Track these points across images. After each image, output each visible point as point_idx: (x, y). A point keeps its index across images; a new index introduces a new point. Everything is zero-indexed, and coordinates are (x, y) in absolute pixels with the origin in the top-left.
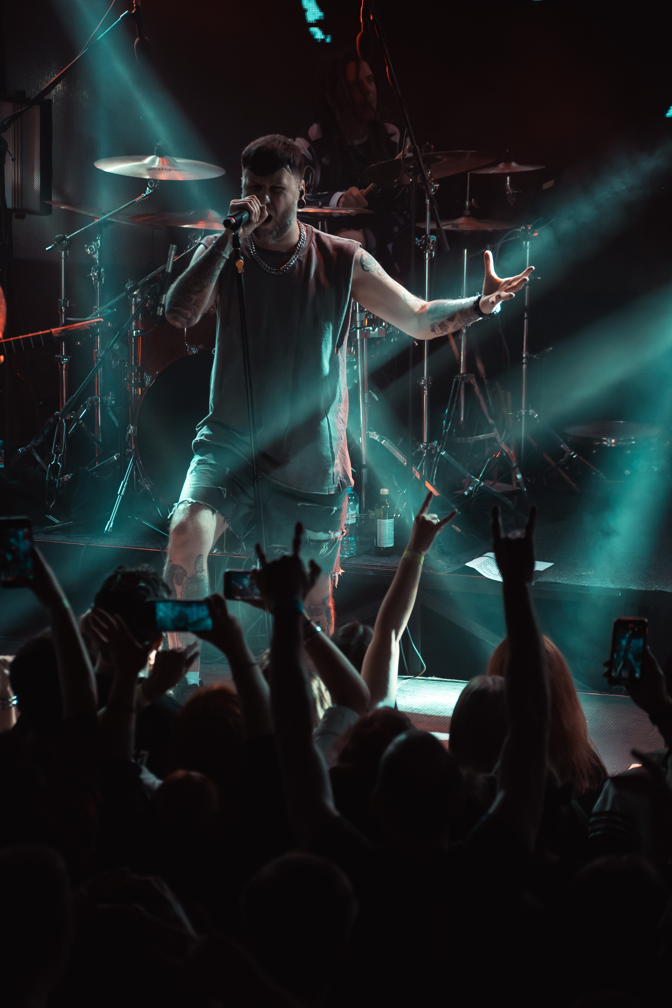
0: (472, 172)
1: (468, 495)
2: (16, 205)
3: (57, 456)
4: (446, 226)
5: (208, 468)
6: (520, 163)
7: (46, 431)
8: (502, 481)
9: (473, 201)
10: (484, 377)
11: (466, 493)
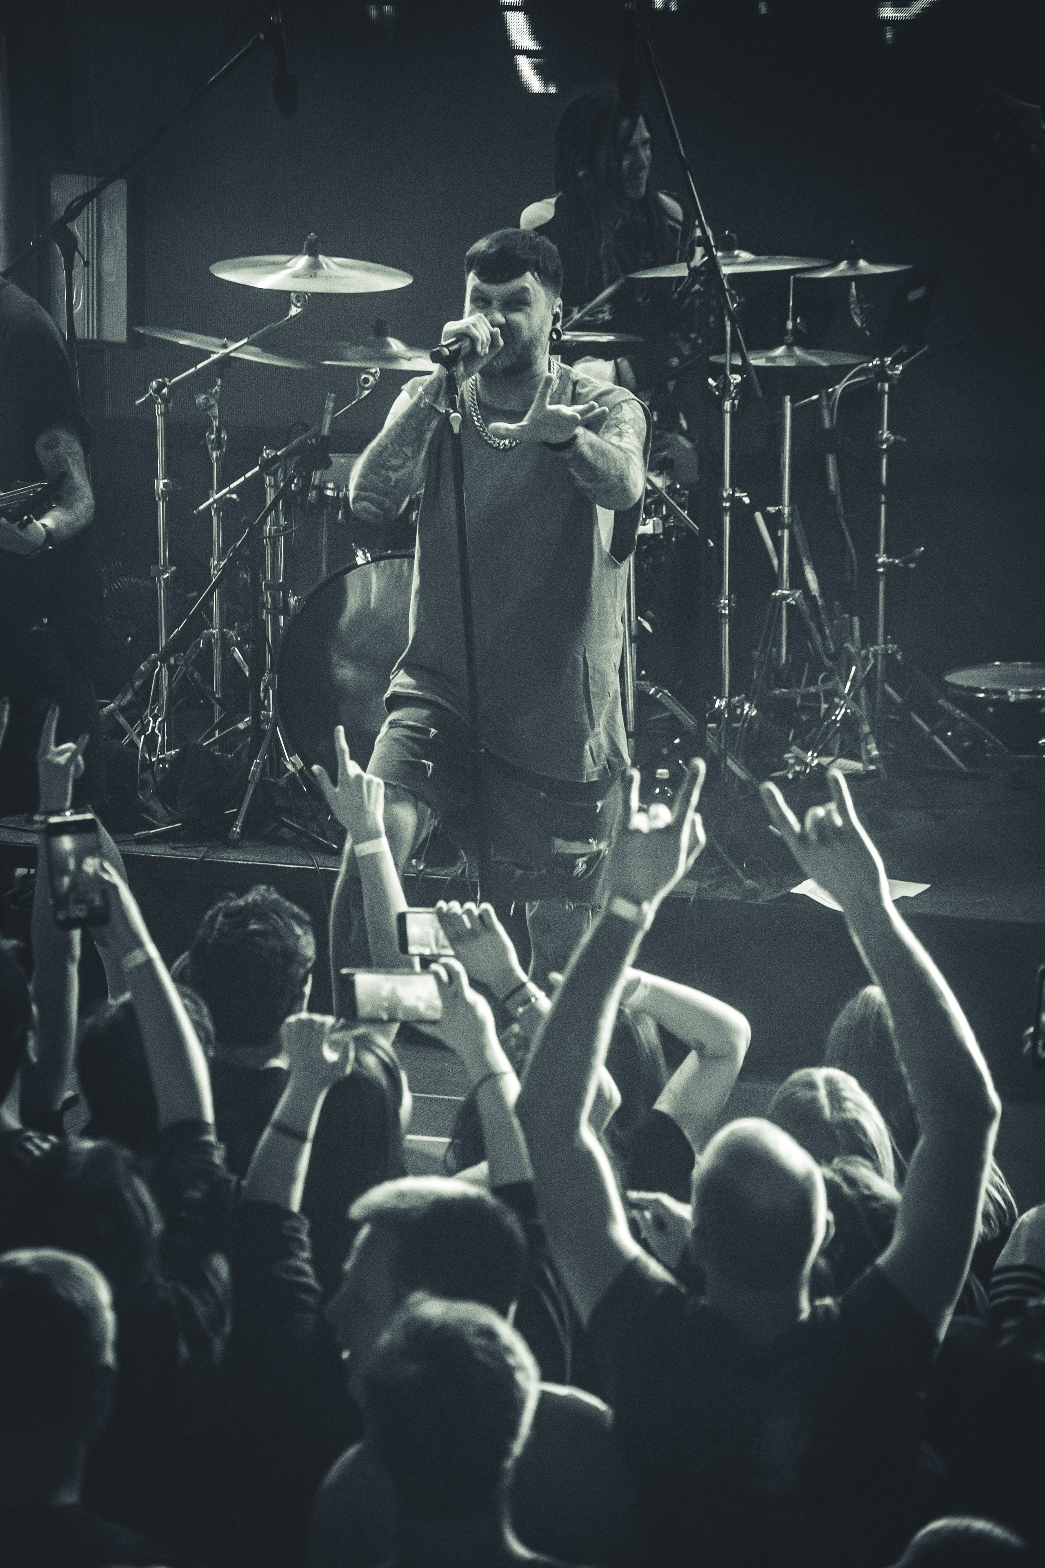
0: (798, 275)
1: (794, 778)
2: (91, 334)
3: (155, 722)
4: (757, 361)
5: (408, 733)
6: (872, 261)
7: (138, 683)
8: (846, 757)
9: (798, 320)
10: (817, 595)
11: (790, 776)
